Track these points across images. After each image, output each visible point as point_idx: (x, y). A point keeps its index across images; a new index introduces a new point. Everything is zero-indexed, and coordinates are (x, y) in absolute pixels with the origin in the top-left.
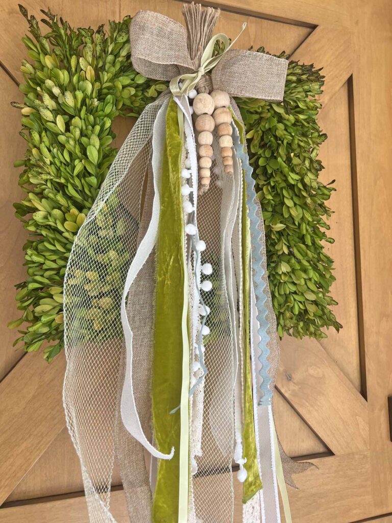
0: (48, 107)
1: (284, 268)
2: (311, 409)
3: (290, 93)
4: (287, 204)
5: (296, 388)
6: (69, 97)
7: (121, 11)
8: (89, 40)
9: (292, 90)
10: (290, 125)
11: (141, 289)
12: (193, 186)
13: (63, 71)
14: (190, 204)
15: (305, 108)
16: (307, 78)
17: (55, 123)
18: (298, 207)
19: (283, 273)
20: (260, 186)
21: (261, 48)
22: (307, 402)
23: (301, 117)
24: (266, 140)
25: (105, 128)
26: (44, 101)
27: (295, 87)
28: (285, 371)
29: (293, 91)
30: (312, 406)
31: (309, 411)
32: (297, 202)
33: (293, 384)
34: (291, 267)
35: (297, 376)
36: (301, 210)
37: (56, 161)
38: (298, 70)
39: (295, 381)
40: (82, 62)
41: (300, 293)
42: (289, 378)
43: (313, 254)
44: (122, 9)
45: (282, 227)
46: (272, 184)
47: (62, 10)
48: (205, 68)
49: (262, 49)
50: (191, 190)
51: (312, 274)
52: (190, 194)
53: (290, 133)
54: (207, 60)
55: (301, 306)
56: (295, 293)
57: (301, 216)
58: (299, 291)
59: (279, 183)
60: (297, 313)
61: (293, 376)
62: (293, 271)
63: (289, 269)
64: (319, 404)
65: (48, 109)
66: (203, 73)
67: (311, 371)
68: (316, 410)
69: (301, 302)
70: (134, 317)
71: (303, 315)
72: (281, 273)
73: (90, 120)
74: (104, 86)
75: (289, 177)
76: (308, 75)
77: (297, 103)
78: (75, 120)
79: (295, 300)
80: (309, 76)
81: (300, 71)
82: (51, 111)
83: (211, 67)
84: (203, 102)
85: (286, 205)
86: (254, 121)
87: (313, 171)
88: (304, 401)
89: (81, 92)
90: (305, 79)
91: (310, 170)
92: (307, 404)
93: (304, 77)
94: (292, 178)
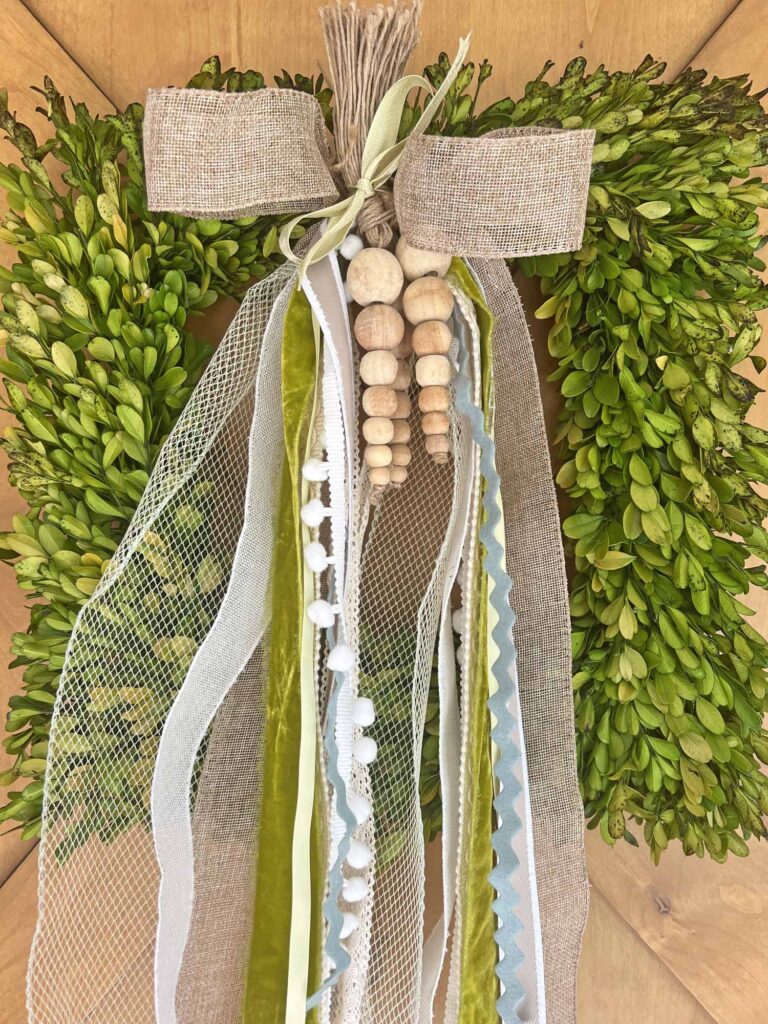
0: (29, 329)
1: (629, 667)
2: (723, 985)
3: (663, 178)
4: (638, 503)
5: (683, 933)
6: (73, 299)
7: (242, 24)
8: (129, 140)
9: (672, 167)
10: (662, 272)
11: (239, 727)
12: (331, 504)
13: (62, 236)
14: (320, 549)
15: (712, 215)
16: (713, 129)
17: (50, 359)
18: (673, 508)
19: (623, 679)
20: (570, 447)
21: (575, 60)
22: (712, 968)
23: (696, 245)
24: (591, 321)
25: (168, 350)
26: (20, 317)
27: (683, 158)
28: (652, 890)
29: (673, 172)
30: (728, 980)
31: (716, 989)
32: (671, 494)
33: (673, 923)
34: (648, 666)
35: (686, 905)
36: (680, 515)
37: (65, 440)
38: (684, 109)
39: (679, 916)
40: (104, 205)
41: (670, 738)
42: (663, 908)
43: (706, 642)
44: (243, 17)
45: (625, 559)
46: (601, 443)
47: (110, 57)
48: (374, 176)
49: (579, 63)
50: (327, 512)
51: (712, 683)
52: (322, 524)
53: (659, 298)
54: (381, 151)
55: (670, 771)
56: (656, 733)
57: (678, 533)
58: (669, 730)
59: (624, 440)
60: (656, 786)
61: (675, 903)
62: (653, 674)
63: (643, 670)
64: (746, 976)
65: (30, 334)
66: (370, 193)
67: (728, 897)
68: (738, 991)
69: (669, 761)
70: (218, 794)
71: (672, 796)
72: (617, 679)
73: (133, 334)
74: (160, 250)
75: (647, 426)
76: (716, 119)
77: (689, 205)
78: (95, 345)
79: (653, 753)
80: (719, 122)
81: (691, 112)
82: (36, 338)
83: (390, 170)
84: (361, 278)
85: (635, 506)
86: (557, 270)
87: (728, 398)
88: (704, 966)
89: (102, 279)
90: (708, 133)
91: (720, 396)
92: (711, 973)
93: (703, 128)
94: (655, 430)
